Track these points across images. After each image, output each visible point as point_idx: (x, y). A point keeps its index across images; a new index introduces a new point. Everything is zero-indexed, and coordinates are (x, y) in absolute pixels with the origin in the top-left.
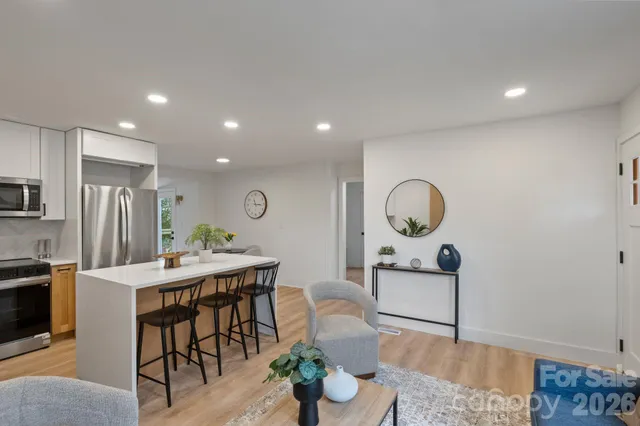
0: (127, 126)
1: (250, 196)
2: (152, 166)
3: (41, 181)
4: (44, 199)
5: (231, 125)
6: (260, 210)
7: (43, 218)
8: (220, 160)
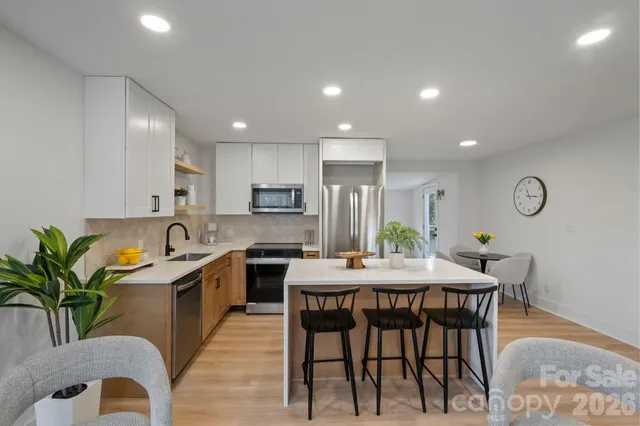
0: (345, 127)
1: (521, 186)
2: (382, 162)
3: (303, 185)
4: (305, 199)
5: (430, 93)
6: (536, 203)
7: (305, 214)
8: (463, 144)
